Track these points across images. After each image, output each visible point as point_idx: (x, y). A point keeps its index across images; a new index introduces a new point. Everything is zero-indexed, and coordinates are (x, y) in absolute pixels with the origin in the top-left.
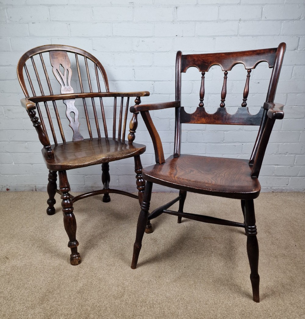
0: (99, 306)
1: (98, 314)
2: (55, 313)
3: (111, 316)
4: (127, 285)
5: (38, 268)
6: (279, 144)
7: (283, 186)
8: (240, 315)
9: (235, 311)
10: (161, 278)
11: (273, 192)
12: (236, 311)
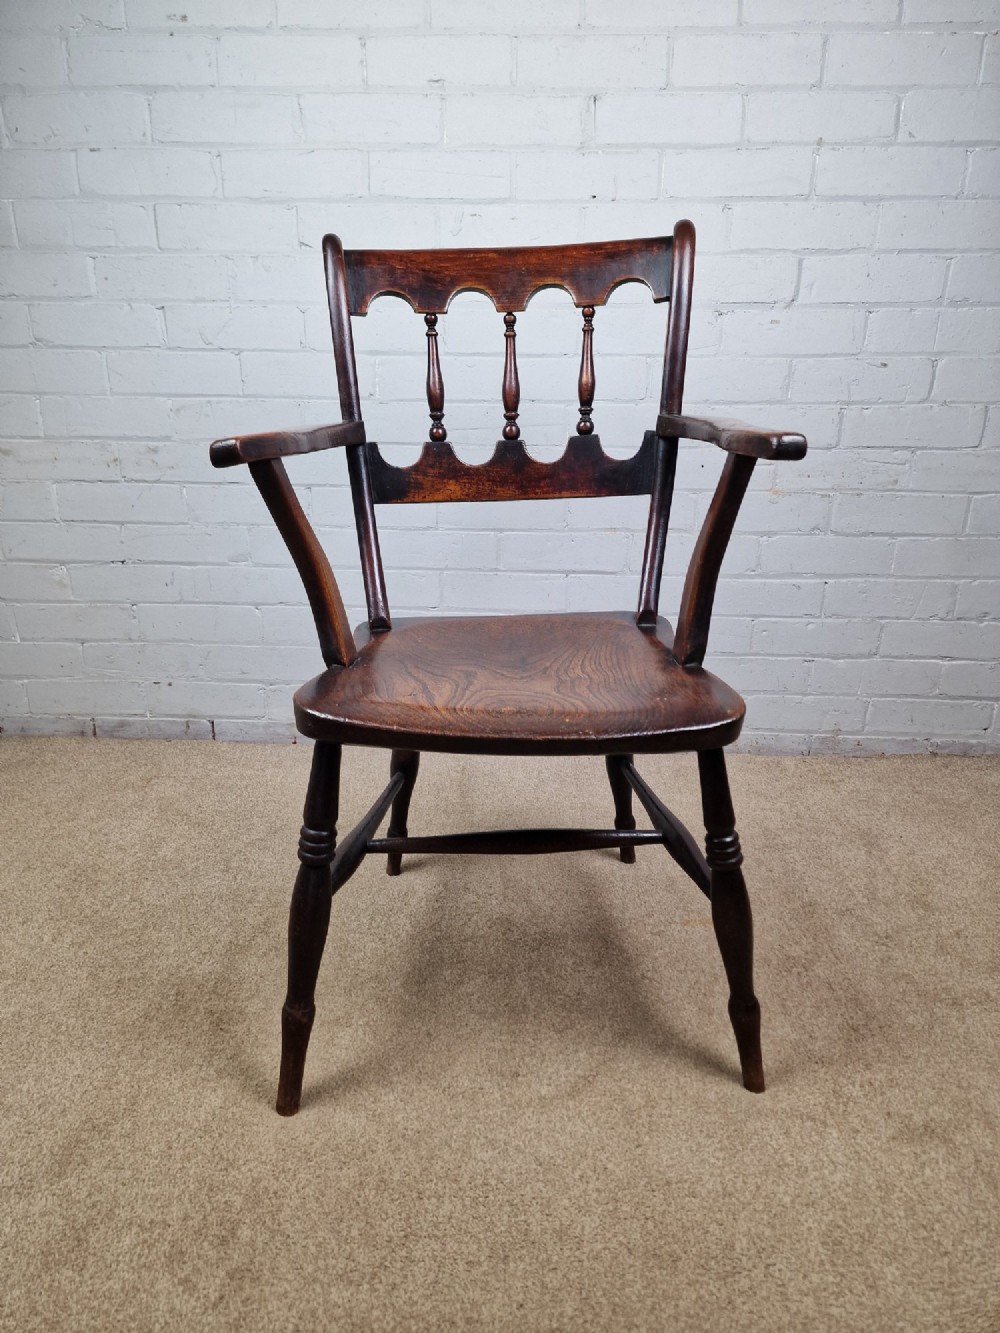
0: (275, 1193)
1: (269, 1223)
2: (106, 1215)
3: (320, 1234)
4: (392, 1104)
5: (64, 1028)
6: (957, 582)
7: (971, 732)
8: (823, 1243)
9: (804, 1228)
10: (520, 1079)
11: (934, 754)
12: (809, 1229)
